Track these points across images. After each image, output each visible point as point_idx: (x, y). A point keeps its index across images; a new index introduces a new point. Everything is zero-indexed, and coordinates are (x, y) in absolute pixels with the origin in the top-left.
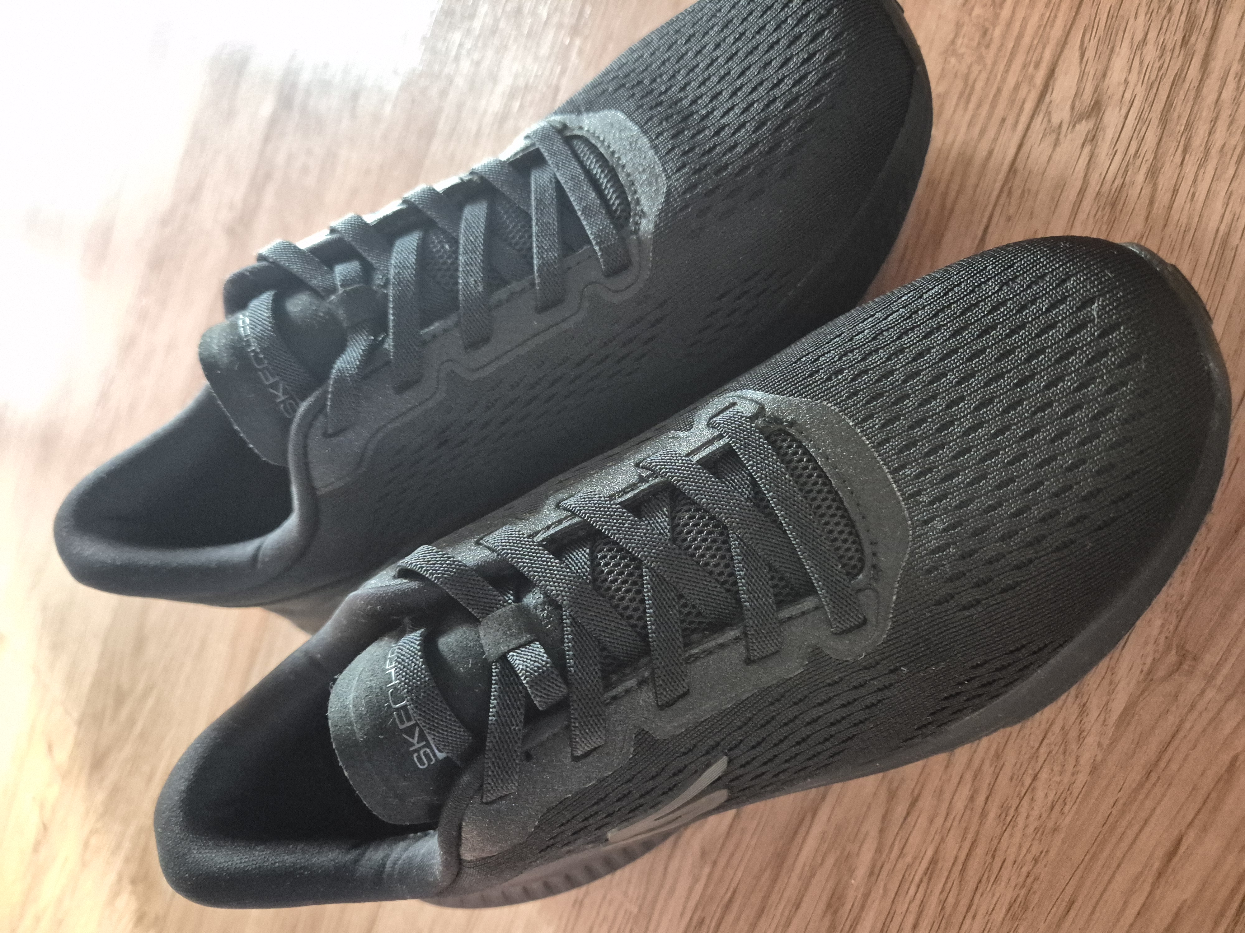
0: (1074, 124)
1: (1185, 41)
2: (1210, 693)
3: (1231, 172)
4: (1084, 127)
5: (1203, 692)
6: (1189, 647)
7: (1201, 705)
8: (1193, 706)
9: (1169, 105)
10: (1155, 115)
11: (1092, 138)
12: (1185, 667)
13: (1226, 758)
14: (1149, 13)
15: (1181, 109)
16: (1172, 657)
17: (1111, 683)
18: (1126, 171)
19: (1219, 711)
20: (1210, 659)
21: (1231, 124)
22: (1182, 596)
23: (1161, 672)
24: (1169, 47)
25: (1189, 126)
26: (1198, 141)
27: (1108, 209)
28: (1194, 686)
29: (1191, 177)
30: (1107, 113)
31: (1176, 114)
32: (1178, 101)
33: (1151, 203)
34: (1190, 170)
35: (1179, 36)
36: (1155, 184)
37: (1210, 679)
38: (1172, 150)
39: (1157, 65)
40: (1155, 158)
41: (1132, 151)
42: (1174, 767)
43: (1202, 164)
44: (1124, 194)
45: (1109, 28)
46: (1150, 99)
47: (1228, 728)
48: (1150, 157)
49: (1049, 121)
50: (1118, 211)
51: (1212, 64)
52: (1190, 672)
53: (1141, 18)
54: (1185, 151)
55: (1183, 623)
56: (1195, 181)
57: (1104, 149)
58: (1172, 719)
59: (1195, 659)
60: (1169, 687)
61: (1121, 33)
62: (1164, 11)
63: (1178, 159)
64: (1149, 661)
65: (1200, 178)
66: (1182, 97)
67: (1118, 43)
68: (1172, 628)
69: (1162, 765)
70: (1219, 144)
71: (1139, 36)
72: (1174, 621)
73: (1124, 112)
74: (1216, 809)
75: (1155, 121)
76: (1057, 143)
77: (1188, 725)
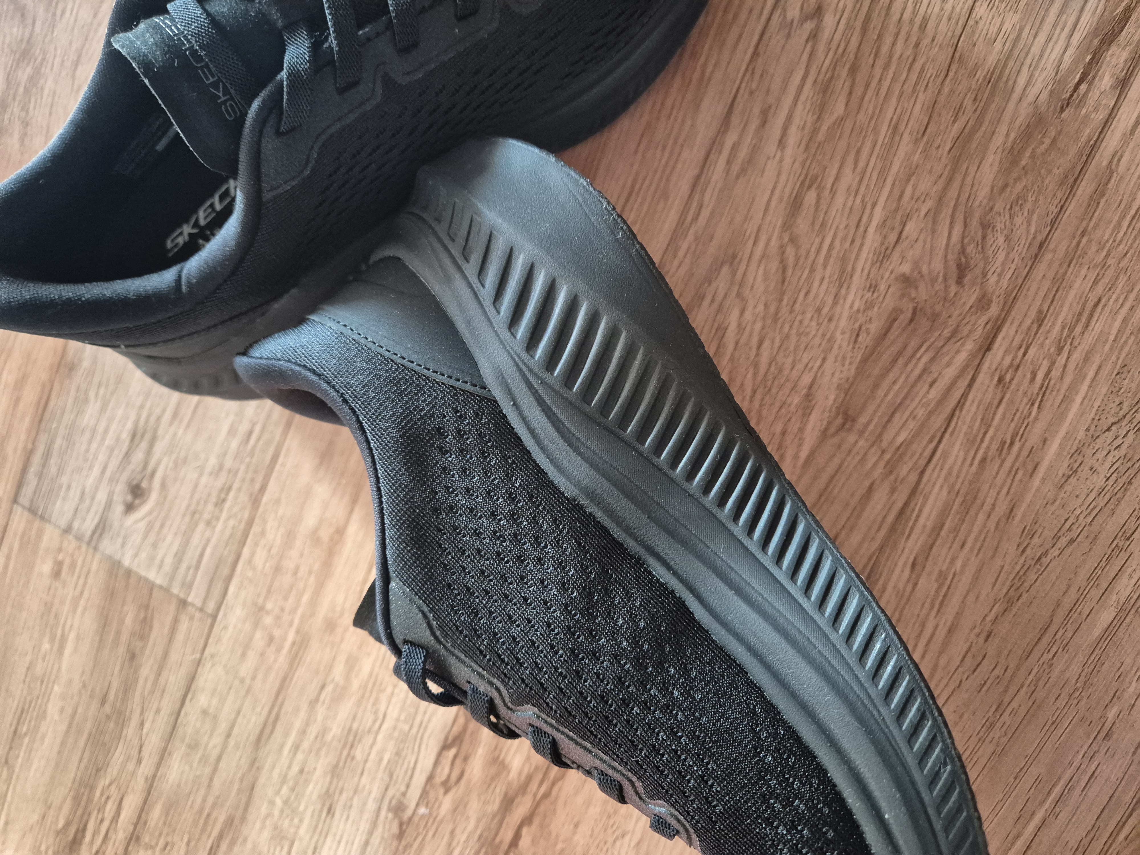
0: (802, 22)
2: (861, 443)
3: (904, 76)
4: (809, 26)
5: (856, 442)
6: (851, 412)
7: (855, 450)
8: (850, 451)
9: (868, 18)
10: (858, 24)
11: (814, 36)
12: (847, 426)
13: (867, 483)
15: (876, 22)
16: (839, 421)
17: (800, 439)
18: (835, 66)
19: (865, 454)
20: (862, 420)
21: (906, 40)
22: (849, 379)
23: (832, 430)
25: (880, 36)
26: (885, 49)
27: (821, 95)
28: (852, 438)
29: (878, 77)
30: (826, 17)
31: (872, 26)
32: (875, 15)
33: (850, 93)
34: (878, 71)
36: (854, 80)
37: (861, 433)
38: (867, 54)
40: (856, 58)
41: (840, 50)
42: (836, 491)
43: (886, 66)
44: (832, 84)
47: (870, 465)
48: (852, 57)
49: (785, 17)
50: (827, 97)
52: (850, 430)
54: (876, 55)
55: (848, 397)
56: (880, 80)
57: (821, 47)
58: (836, 461)
59: (854, 420)
60: (836, 440)
63: (871, 61)
64: (825, 423)
65: (884, 77)
66: (877, 12)
68: (840, 400)
69: (829, 490)
70: (898, 54)
72: (842, 395)
73: (837, 17)
74: (859, 516)
75: (858, 29)
76: (788, 36)
77: (846, 464)
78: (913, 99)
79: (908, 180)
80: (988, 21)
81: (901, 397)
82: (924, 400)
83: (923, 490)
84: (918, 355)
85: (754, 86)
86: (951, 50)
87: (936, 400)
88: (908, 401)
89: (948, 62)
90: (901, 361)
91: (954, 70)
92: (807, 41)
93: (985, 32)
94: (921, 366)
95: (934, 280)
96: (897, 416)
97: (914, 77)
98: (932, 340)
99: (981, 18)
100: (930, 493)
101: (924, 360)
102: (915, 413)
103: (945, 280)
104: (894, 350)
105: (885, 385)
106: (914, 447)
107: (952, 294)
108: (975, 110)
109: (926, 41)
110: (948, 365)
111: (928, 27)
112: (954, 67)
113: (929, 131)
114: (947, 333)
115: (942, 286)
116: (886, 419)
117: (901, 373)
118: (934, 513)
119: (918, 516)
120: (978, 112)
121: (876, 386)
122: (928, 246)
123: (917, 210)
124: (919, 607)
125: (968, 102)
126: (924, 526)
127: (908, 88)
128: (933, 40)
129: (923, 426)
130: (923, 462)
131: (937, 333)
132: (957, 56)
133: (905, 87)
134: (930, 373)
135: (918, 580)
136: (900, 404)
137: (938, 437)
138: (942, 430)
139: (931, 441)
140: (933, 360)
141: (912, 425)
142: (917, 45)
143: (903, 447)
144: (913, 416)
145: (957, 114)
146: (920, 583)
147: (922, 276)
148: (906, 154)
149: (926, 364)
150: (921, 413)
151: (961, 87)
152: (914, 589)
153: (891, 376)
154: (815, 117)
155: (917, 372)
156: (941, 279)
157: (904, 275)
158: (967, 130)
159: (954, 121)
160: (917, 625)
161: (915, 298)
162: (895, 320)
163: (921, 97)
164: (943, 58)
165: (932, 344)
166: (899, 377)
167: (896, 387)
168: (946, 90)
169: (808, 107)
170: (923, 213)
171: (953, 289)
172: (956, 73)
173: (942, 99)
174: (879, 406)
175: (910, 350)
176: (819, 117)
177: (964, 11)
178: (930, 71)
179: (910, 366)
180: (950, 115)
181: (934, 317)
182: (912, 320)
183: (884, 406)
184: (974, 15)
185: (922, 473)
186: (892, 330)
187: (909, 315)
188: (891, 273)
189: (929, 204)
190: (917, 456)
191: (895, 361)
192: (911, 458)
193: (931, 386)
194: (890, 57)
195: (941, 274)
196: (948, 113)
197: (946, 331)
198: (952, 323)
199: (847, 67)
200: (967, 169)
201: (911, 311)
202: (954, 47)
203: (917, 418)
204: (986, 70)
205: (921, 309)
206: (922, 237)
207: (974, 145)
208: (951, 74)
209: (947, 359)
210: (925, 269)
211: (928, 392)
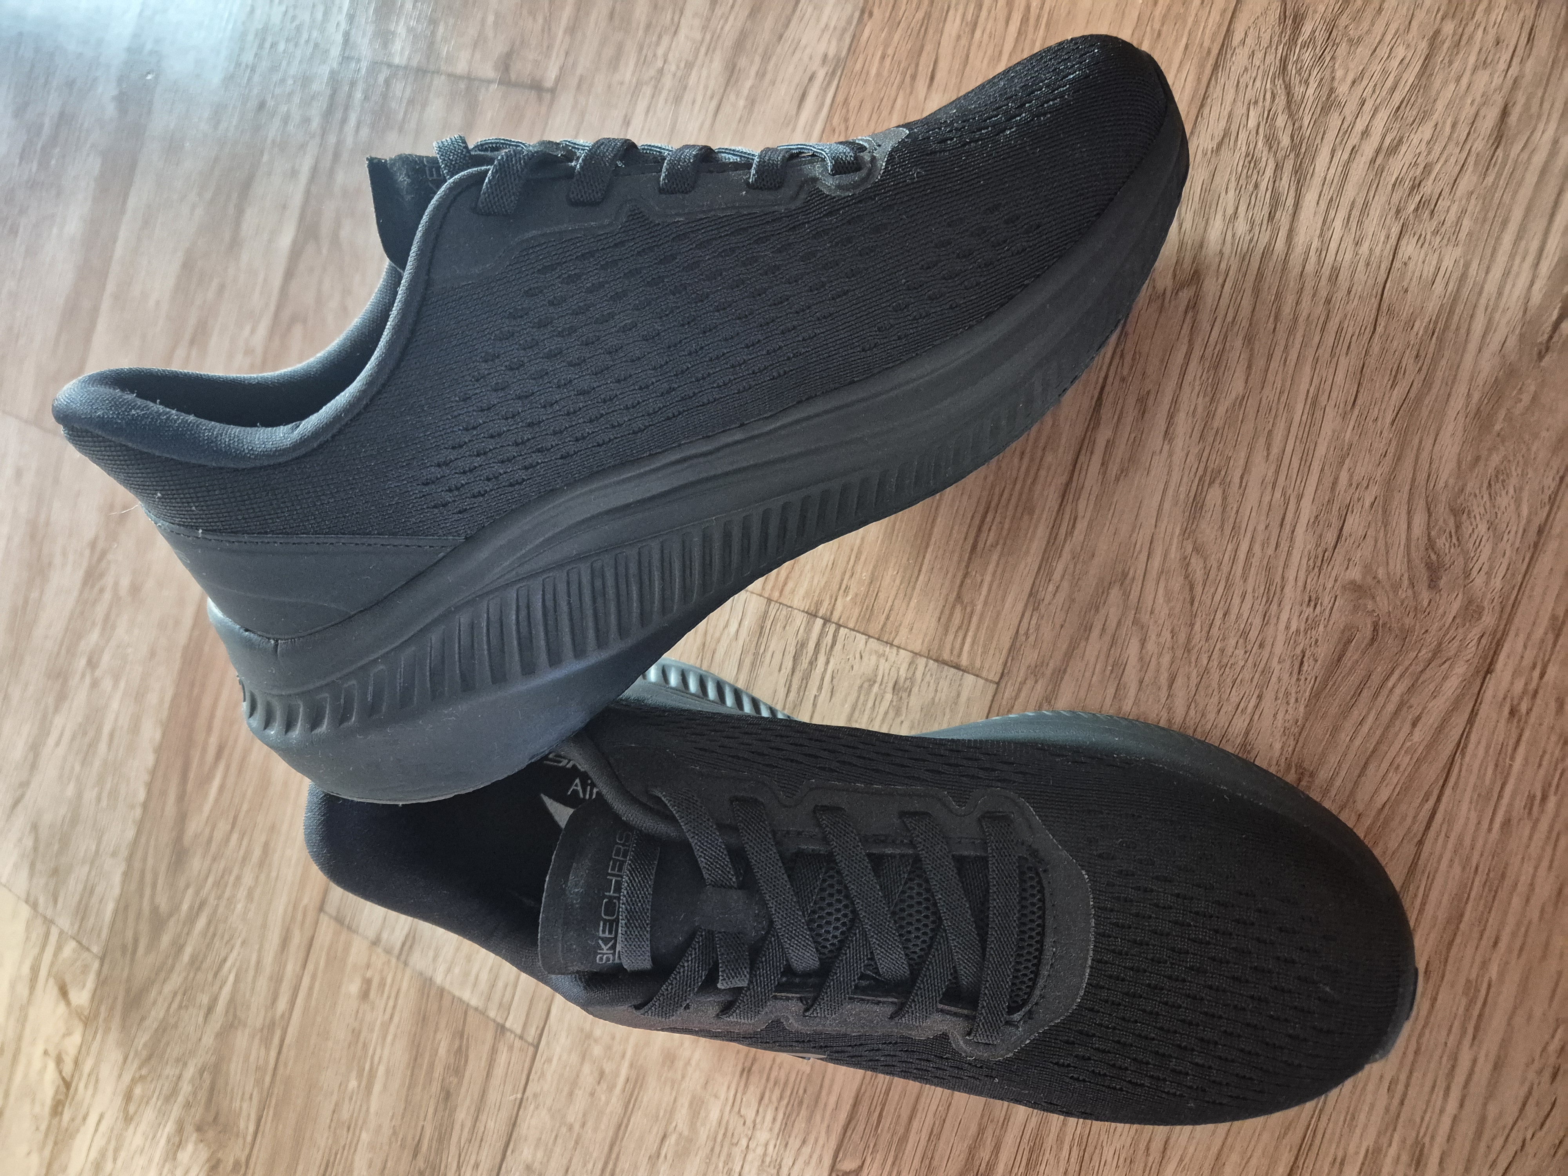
0: (1176, 291)
1: (1271, 217)
3: (1317, 339)
4: (1186, 295)
6: (1306, 765)
9: (1260, 276)
10: (1248, 287)
11: (1193, 306)
12: (1304, 783)
14: (1239, 189)
15: (1271, 280)
16: (1293, 777)
18: (1226, 337)
20: (1324, 775)
21: (1314, 296)
22: (1297, 721)
24: (1258, 221)
25: (1278, 295)
26: (1287, 309)
27: (1212, 372)
29: (1283, 343)
30: (1206, 283)
31: (1266, 286)
32: (1268, 273)
33: (1249, 367)
34: (1281, 335)
35: (1266, 211)
36: (1252, 350)
37: (1325, 792)
38: (1265, 318)
39: (1248, 238)
40: (1250, 324)
41: (1229, 319)
43: (1292, 331)
44: (1225, 358)
45: (1203, 201)
46: (1244, 269)
48: (1246, 324)
49: (1156, 288)
50: (1221, 374)
51: (1296, 239)
53: (1231, 193)
54: (1276, 318)
55: (1300, 744)
56: (1286, 347)
57: (1205, 317)
59: (1312, 775)
61: (1214, 207)
62: (1251, 187)
63: (1271, 326)
65: (1290, 344)
66: (1271, 268)
67: (1212, 215)
68: (1290, 749)
70: (1305, 314)
71: (1230, 211)
72: (1292, 743)
73: (1221, 281)
75: (1248, 292)
76: (1162, 308)
78: (1333, 365)
79: (1342, 463)
80: (1420, 260)
81: (1374, 741)
82: (1408, 744)
83: (1425, 867)
84: (1390, 684)
85: (1125, 372)
86: (1375, 302)
87: (1425, 743)
88: (1384, 747)
89: (1373, 316)
90: (1366, 694)
91: (1383, 324)
92: (1186, 312)
93: (1417, 274)
94: (1395, 698)
95: (1396, 587)
96: (1372, 767)
97: (1330, 339)
98: (1407, 663)
99: (1410, 258)
100: (1436, 871)
101: (1398, 691)
102: (1398, 760)
103: (1412, 585)
104: (1354, 679)
105: (1349, 726)
106: (1403, 807)
107: (1425, 603)
108: (1420, 370)
109: (1341, 294)
110: (1434, 696)
111: (1340, 278)
112: (1382, 322)
113: (1359, 401)
114: (1425, 654)
115: (1410, 592)
116: (1357, 772)
117: (1370, 709)
118: (1446, 897)
119: (1423, 904)
120: (1424, 371)
121: (1336, 730)
122: (1381, 544)
123: (1359, 500)
124: (1444, 1033)
125: (1408, 361)
126: (1435, 918)
127: (1325, 353)
128: (1349, 292)
129: (1411, 778)
130: (1419, 828)
131: (1413, 655)
132: (1384, 307)
133: (1320, 351)
134: (1411, 707)
135: (1437, 994)
136: (1373, 752)
137: (1436, 793)
138: (1441, 783)
139: (1426, 799)
140: (1411, 689)
141: (1394, 778)
142: (1328, 301)
143: (1387, 807)
144: (1395, 765)
145: (1395, 376)
146: (1440, 997)
147: (1378, 582)
148: (1334, 431)
149: (1402, 696)
150: (1405, 761)
151: (1395, 343)
152: (1432, 1006)
153: (1355, 715)
154: (1208, 399)
155: (1391, 708)
156: (1406, 583)
157: (1353, 582)
158: (1412, 395)
159: (1393, 386)
160: (1445, 1059)
161: (1374, 611)
162: (1350, 641)
163: (1344, 362)
164: (1367, 313)
165: (1407, 669)
166: (1368, 713)
167: (1365, 728)
168: (1376, 349)
169: (1197, 388)
170: (1367, 504)
171: (1425, 596)
172: (1386, 328)
173: (1372, 362)
174: (1345, 754)
175: (1376, 679)
176: (1212, 400)
177: (1386, 253)
178: (1350, 329)
179: (1381, 700)
180: (1387, 378)
181: (1405, 635)
182: (1373, 640)
183: (1351, 756)
184: (1400, 255)
185: (1421, 843)
186: (1348, 654)
187: (1368, 632)
188: (1336, 581)
189: (1374, 490)
190: (1409, 820)
191: (1358, 692)
192: (1400, 823)
193: (1414, 725)
194: (1295, 320)
195: (1406, 576)
196: (1383, 376)
197: (1423, 652)
198: (1431, 640)
199: (1240, 337)
200: (1420, 442)
201: (1370, 627)
202: (1379, 297)
203: (1401, 769)
204: (1427, 320)
205: (1384, 624)
206: (1371, 532)
207: (1425, 412)
208: (1380, 329)
209: (1432, 687)
210: (1381, 573)
211: (1411, 733)
